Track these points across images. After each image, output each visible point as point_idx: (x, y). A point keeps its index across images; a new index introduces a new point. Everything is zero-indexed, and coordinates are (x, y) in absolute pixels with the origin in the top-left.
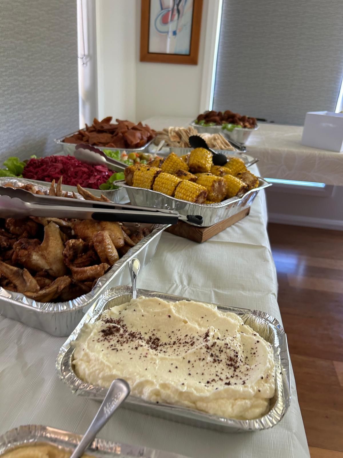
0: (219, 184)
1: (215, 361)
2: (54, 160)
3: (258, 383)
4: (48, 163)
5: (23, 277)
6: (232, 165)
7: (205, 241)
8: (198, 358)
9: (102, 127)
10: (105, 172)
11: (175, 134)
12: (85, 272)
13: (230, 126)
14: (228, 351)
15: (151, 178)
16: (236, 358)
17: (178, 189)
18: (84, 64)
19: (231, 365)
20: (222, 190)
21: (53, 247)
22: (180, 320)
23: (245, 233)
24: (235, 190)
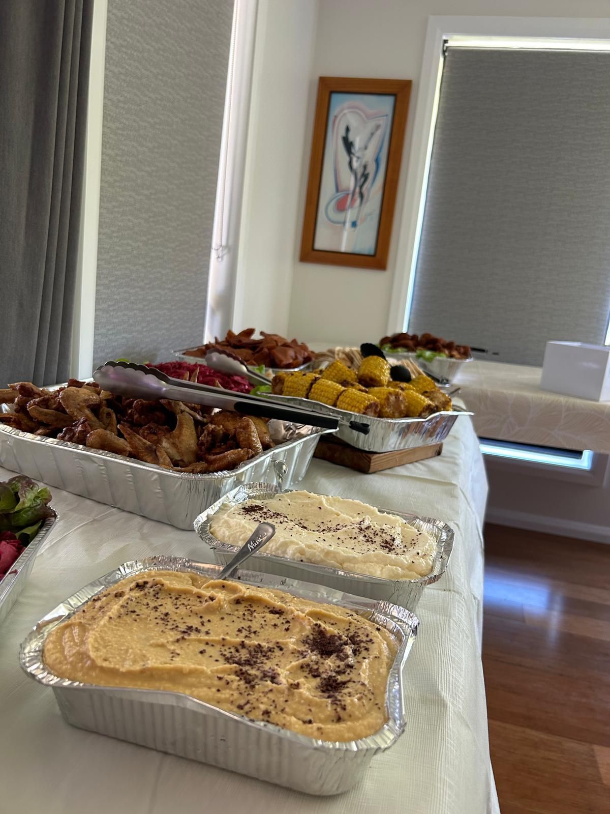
0: (396, 398)
1: (368, 541)
2: (177, 366)
3: (413, 556)
4: (169, 369)
5: (156, 453)
6: (418, 383)
7: (374, 473)
8: (349, 537)
9: (240, 341)
10: (245, 385)
11: (344, 356)
12: (225, 457)
13: (428, 354)
14: (384, 535)
15: (308, 385)
16: (392, 542)
17: (341, 398)
18: (218, 257)
19: (386, 547)
20: (400, 407)
21: (186, 436)
22: (332, 513)
23: (431, 470)
24: (417, 409)
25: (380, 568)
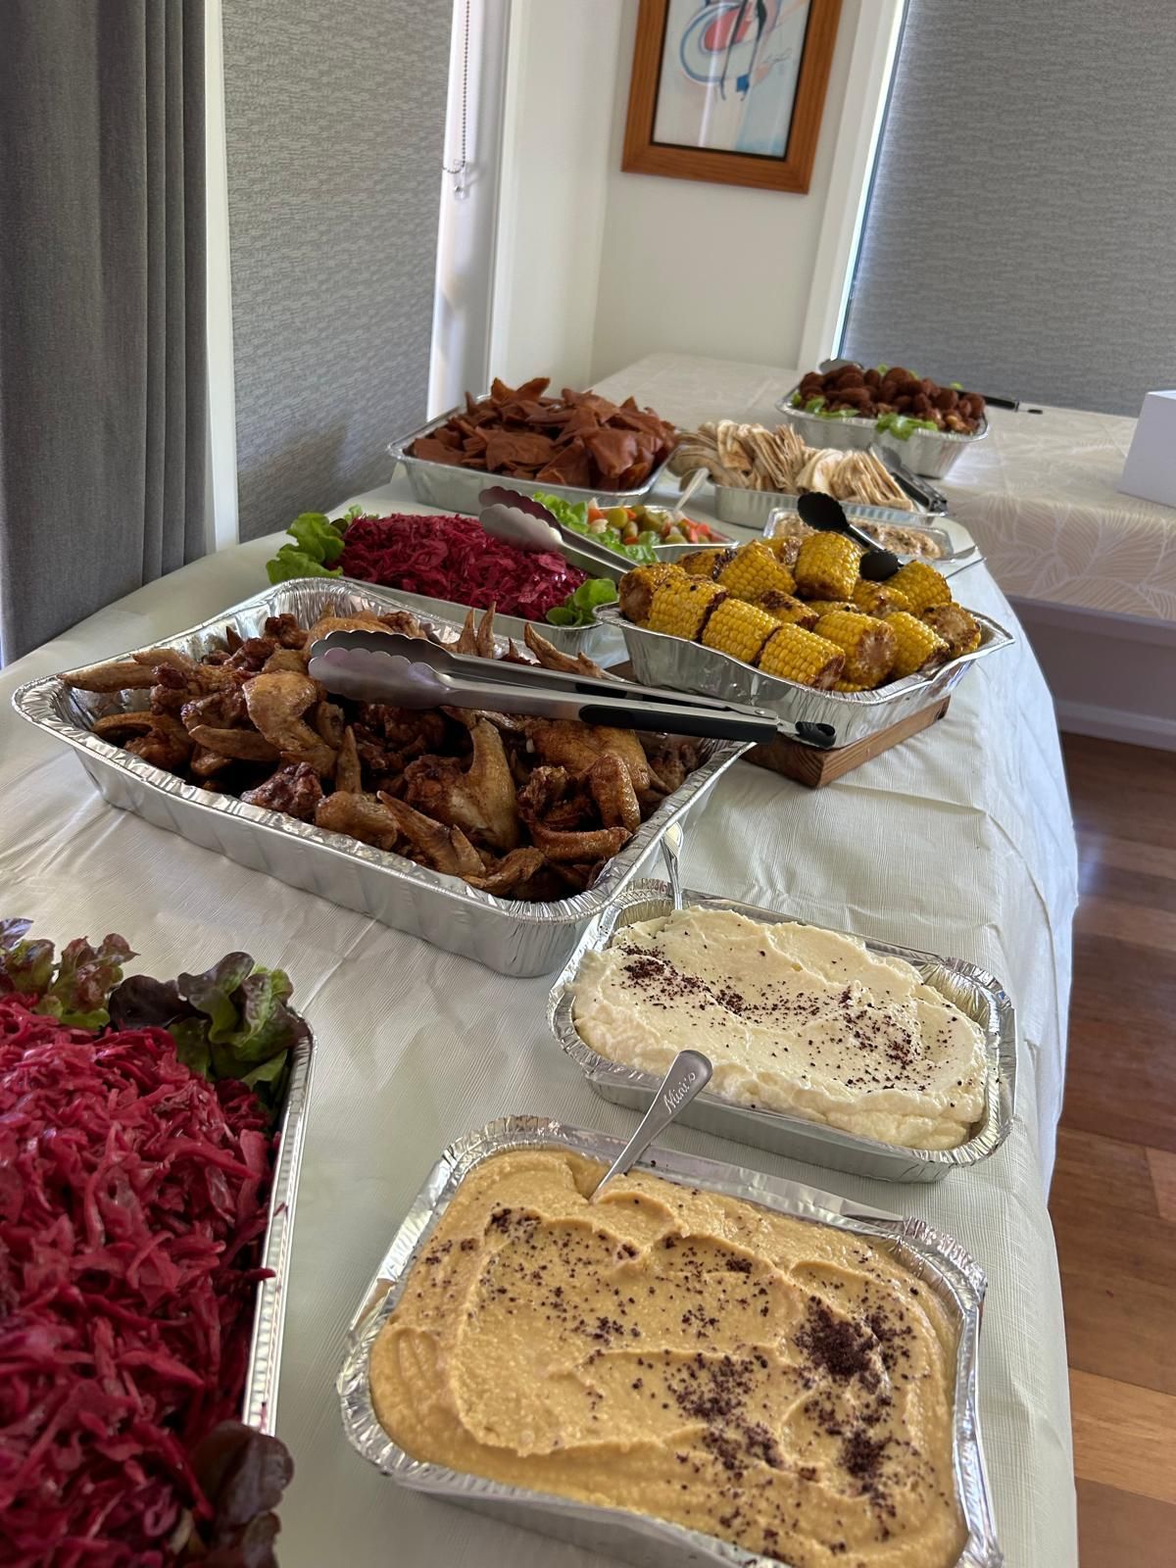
0: (876, 639)
1: (863, 1046)
2: (423, 530)
3: (950, 1090)
4: (409, 537)
5: (451, 843)
6: (912, 581)
7: (827, 785)
8: (828, 1037)
9: (520, 410)
10: (560, 575)
11: (736, 447)
13: (901, 422)
14: (891, 1029)
15: (701, 612)
16: (906, 1046)
19: (897, 1057)
20: (884, 656)
21: (494, 779)
22: (787, 963)
23: (932, 769)
24: (916, 657)
25: (896, 1123)
